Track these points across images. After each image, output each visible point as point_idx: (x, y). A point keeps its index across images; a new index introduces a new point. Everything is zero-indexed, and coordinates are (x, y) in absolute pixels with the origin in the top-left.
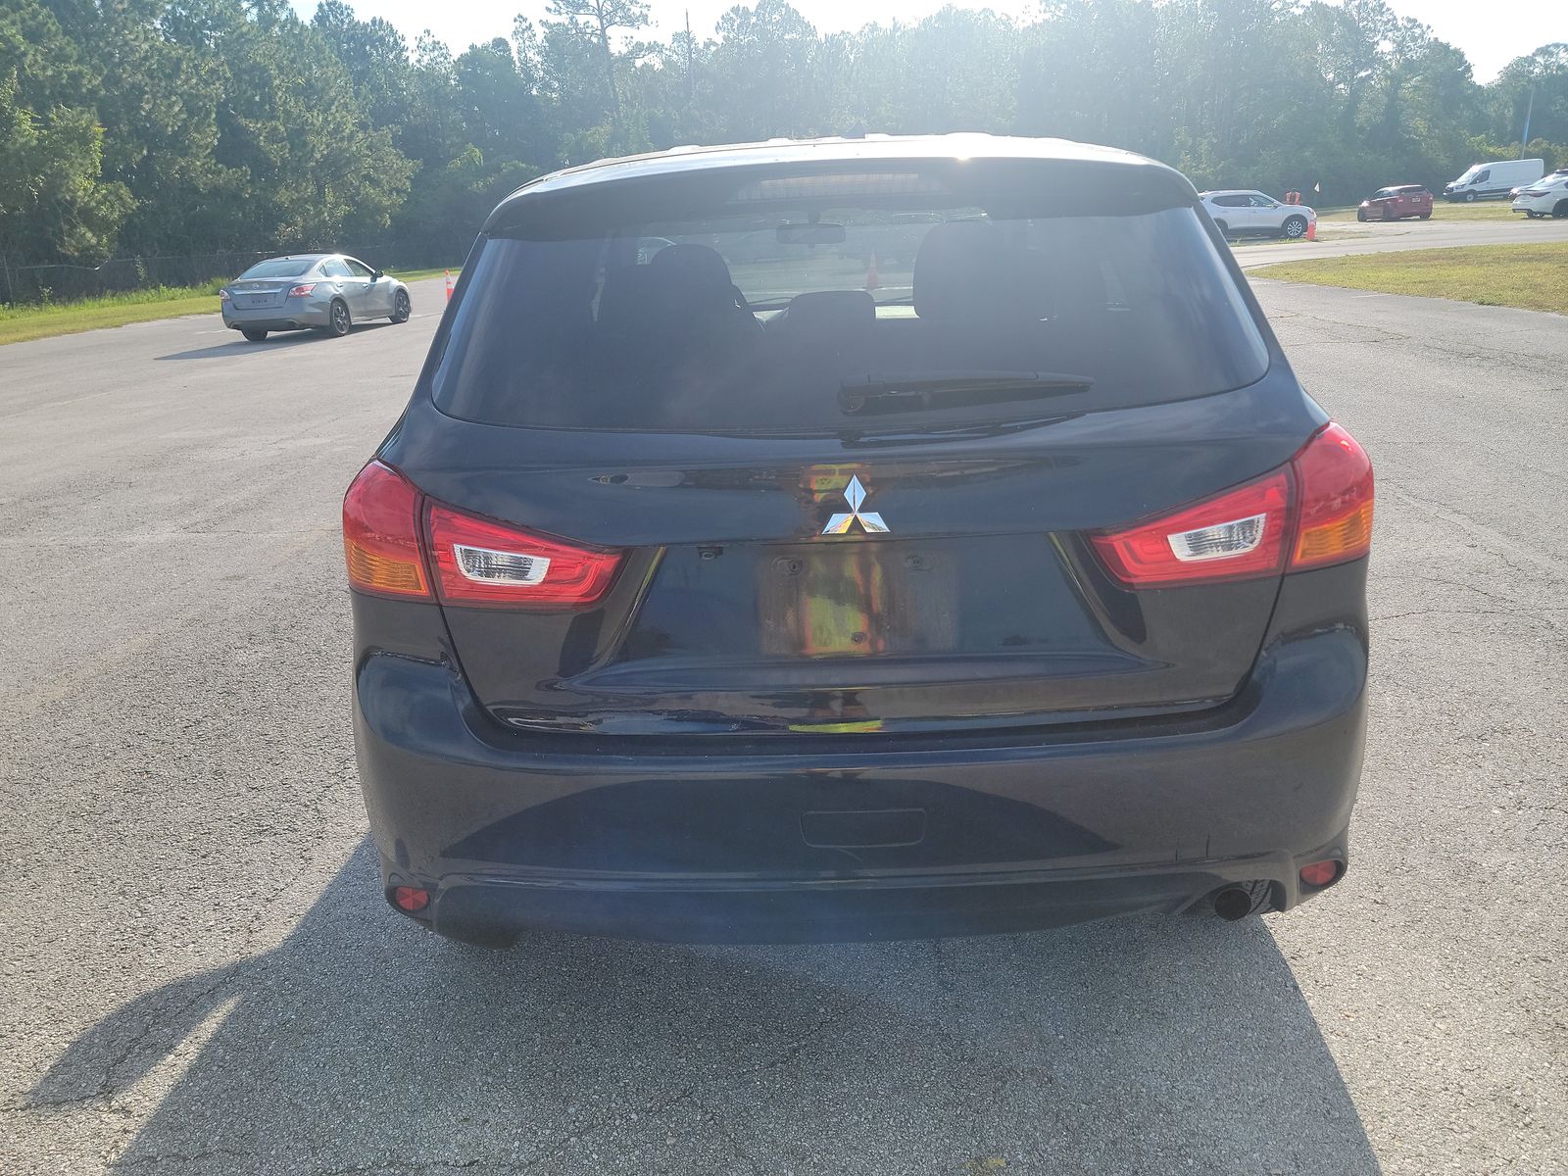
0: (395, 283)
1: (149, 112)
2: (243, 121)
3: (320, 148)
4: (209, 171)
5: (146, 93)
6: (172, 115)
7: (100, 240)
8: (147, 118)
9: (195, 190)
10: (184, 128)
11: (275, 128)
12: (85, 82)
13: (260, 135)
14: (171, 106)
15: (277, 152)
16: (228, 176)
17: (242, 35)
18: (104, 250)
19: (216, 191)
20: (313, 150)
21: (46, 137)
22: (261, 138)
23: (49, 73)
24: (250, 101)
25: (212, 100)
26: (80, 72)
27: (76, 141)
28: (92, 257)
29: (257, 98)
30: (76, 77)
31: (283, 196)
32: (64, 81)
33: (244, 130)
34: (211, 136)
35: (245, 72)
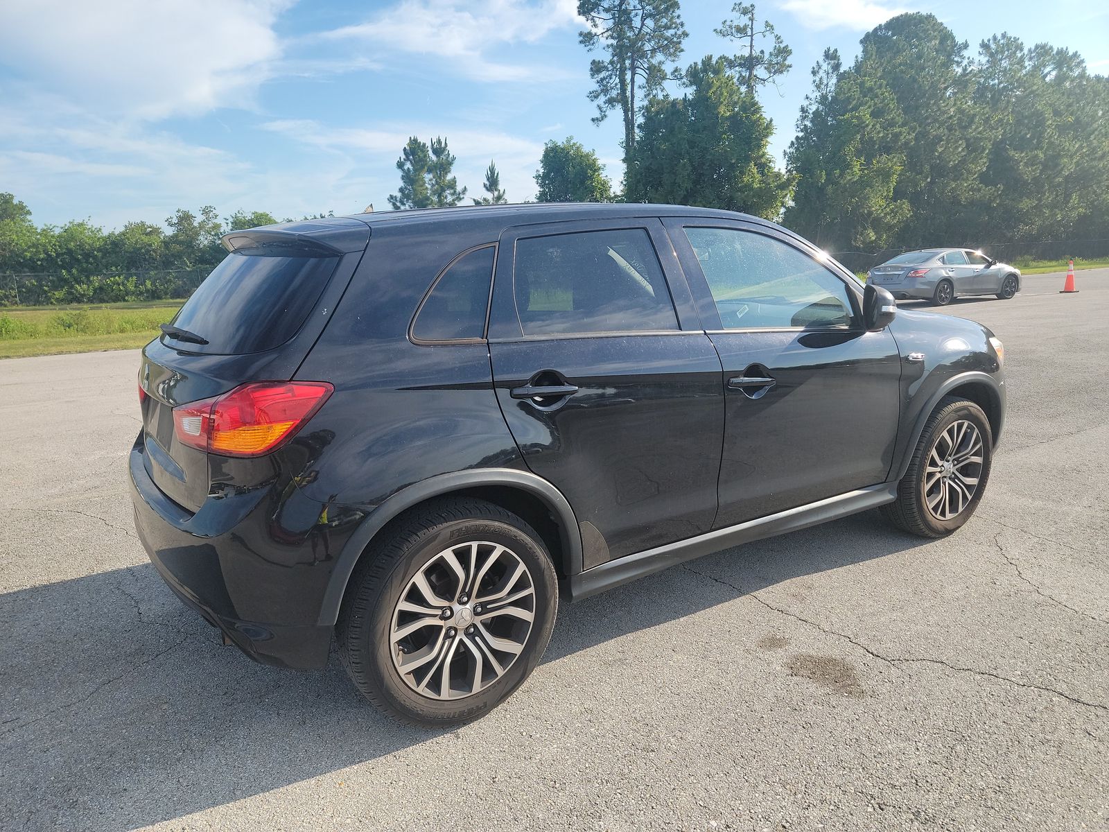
0: (1008, 268)
1: (941, 153)
2: (1012, 153)
3: (1069, 167)
4: (972, 190)
5: (943, 140)
6: (955, 153)
7: (879, 238)
8: (939, 157)
9: (959, 203)
10: (963, 161)
11: (1037, 156)
12: (902, 137)
13: (1021, 161)
14: (957, 148)
15: (1028, 173)
16: (987, 191)
17: (1032, 92)
18: (882, 243)
19: (972, 203)
20: (1062, 169)
21: (866, 175)
22: (1021, 164)
23: (881, 135)
24: (1023, 138)
25: (990, 141)
26: (900, 132)
27: (881, 177)
28: (874, 248)
29: (1028, 136)
30: (896, 136)
31: (1026, 204)
32: (888, 139)
33: (1010, 159)
34: (982, 165)
35: (1026, 117)
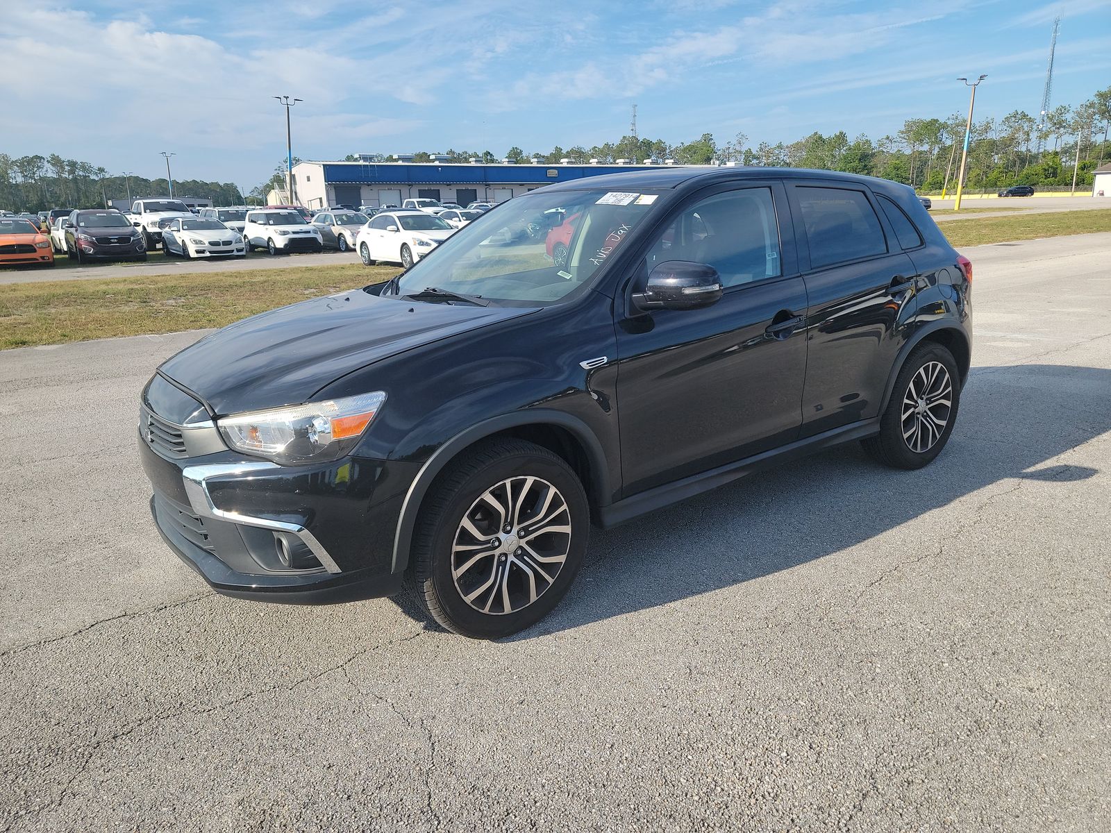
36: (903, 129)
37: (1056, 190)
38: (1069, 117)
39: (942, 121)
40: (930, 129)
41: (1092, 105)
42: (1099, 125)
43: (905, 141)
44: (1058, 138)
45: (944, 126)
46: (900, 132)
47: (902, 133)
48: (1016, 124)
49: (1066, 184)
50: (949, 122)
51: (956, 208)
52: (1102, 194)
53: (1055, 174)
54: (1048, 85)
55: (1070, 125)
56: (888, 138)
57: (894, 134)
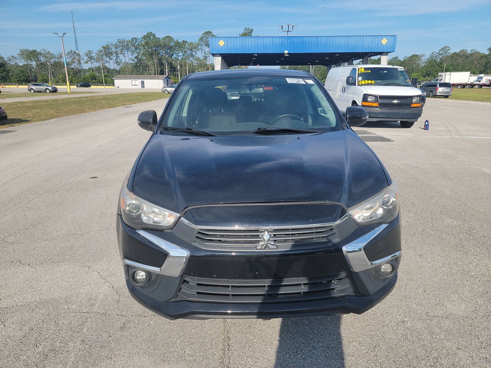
36: (20, 53)
37: (97, 85)
38: (93, 55)
39: (38, 51)
40: (33, 55)
41: (101, 51)
42: (106, 60)
43: (22, 59)
44: (91, 64)
45: (41, 54)
46: (18, 54)
47: (20, 55)
48: (73, 56)
49: (101, 83)
50: (42, 52)
51: (69, 92)
52: (118, 87)
53: (95, 79)
54: (76, 39)
55: (95, 59)
56: (13, 57)
57: (15, 55)
